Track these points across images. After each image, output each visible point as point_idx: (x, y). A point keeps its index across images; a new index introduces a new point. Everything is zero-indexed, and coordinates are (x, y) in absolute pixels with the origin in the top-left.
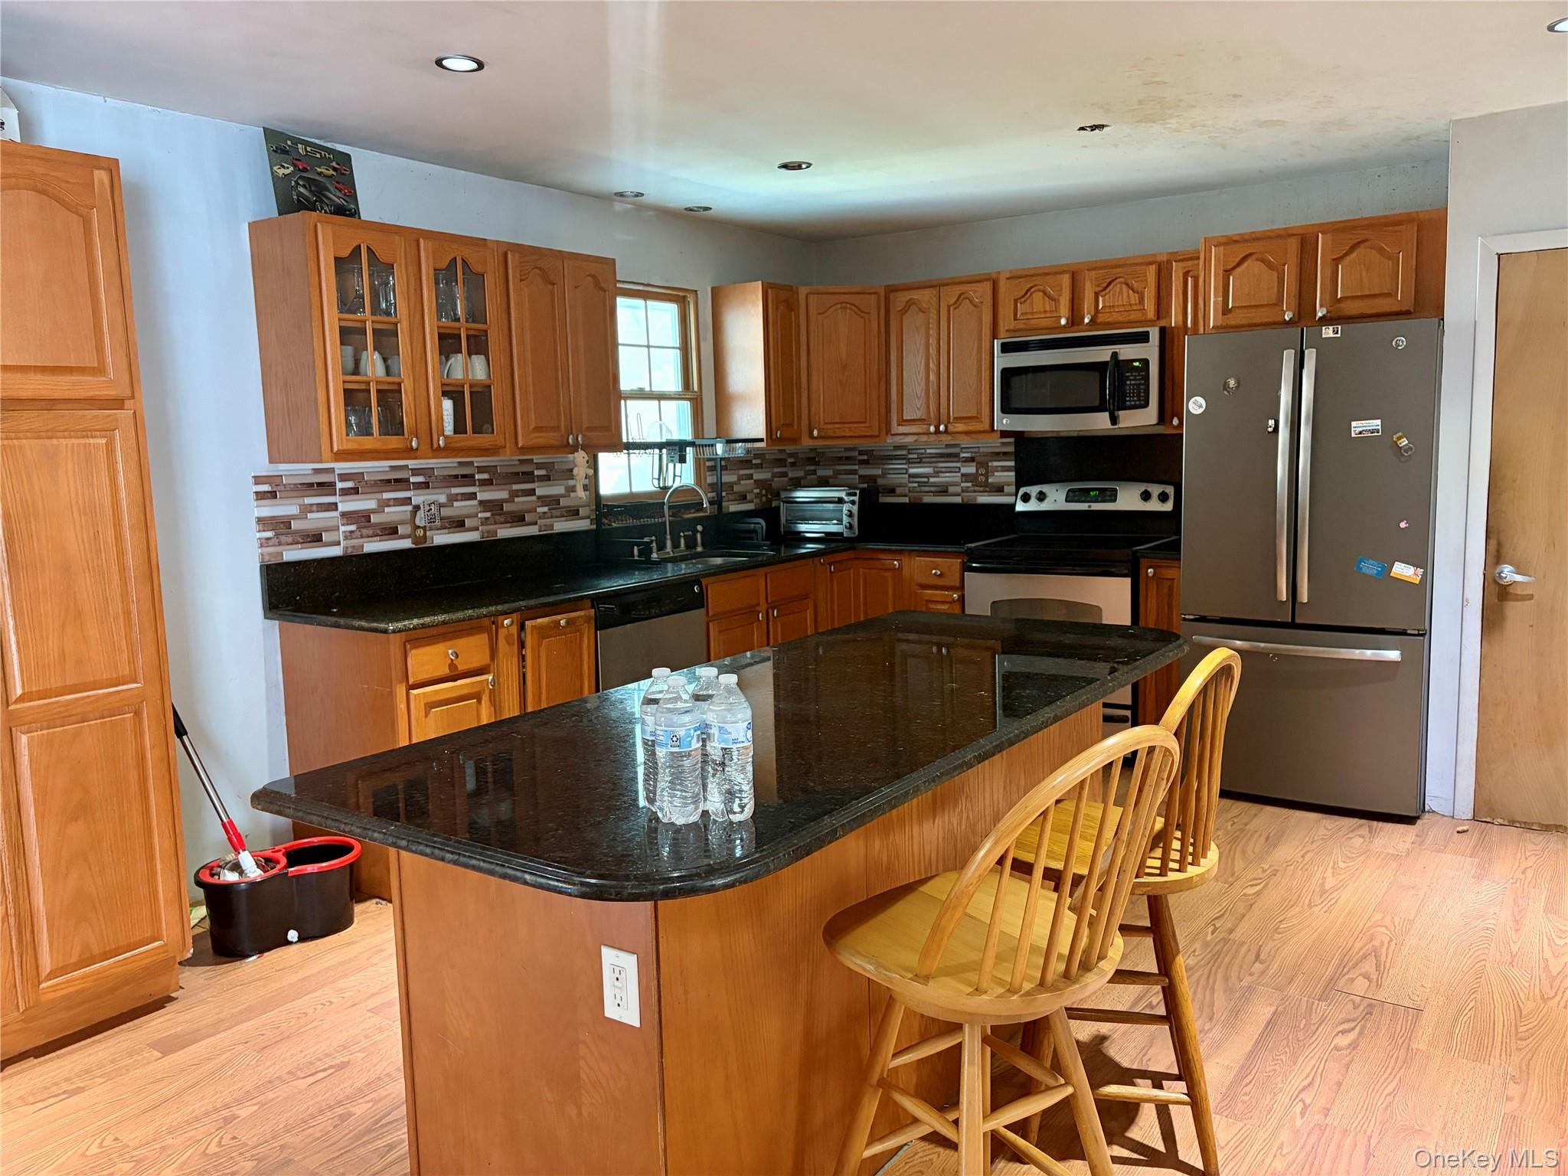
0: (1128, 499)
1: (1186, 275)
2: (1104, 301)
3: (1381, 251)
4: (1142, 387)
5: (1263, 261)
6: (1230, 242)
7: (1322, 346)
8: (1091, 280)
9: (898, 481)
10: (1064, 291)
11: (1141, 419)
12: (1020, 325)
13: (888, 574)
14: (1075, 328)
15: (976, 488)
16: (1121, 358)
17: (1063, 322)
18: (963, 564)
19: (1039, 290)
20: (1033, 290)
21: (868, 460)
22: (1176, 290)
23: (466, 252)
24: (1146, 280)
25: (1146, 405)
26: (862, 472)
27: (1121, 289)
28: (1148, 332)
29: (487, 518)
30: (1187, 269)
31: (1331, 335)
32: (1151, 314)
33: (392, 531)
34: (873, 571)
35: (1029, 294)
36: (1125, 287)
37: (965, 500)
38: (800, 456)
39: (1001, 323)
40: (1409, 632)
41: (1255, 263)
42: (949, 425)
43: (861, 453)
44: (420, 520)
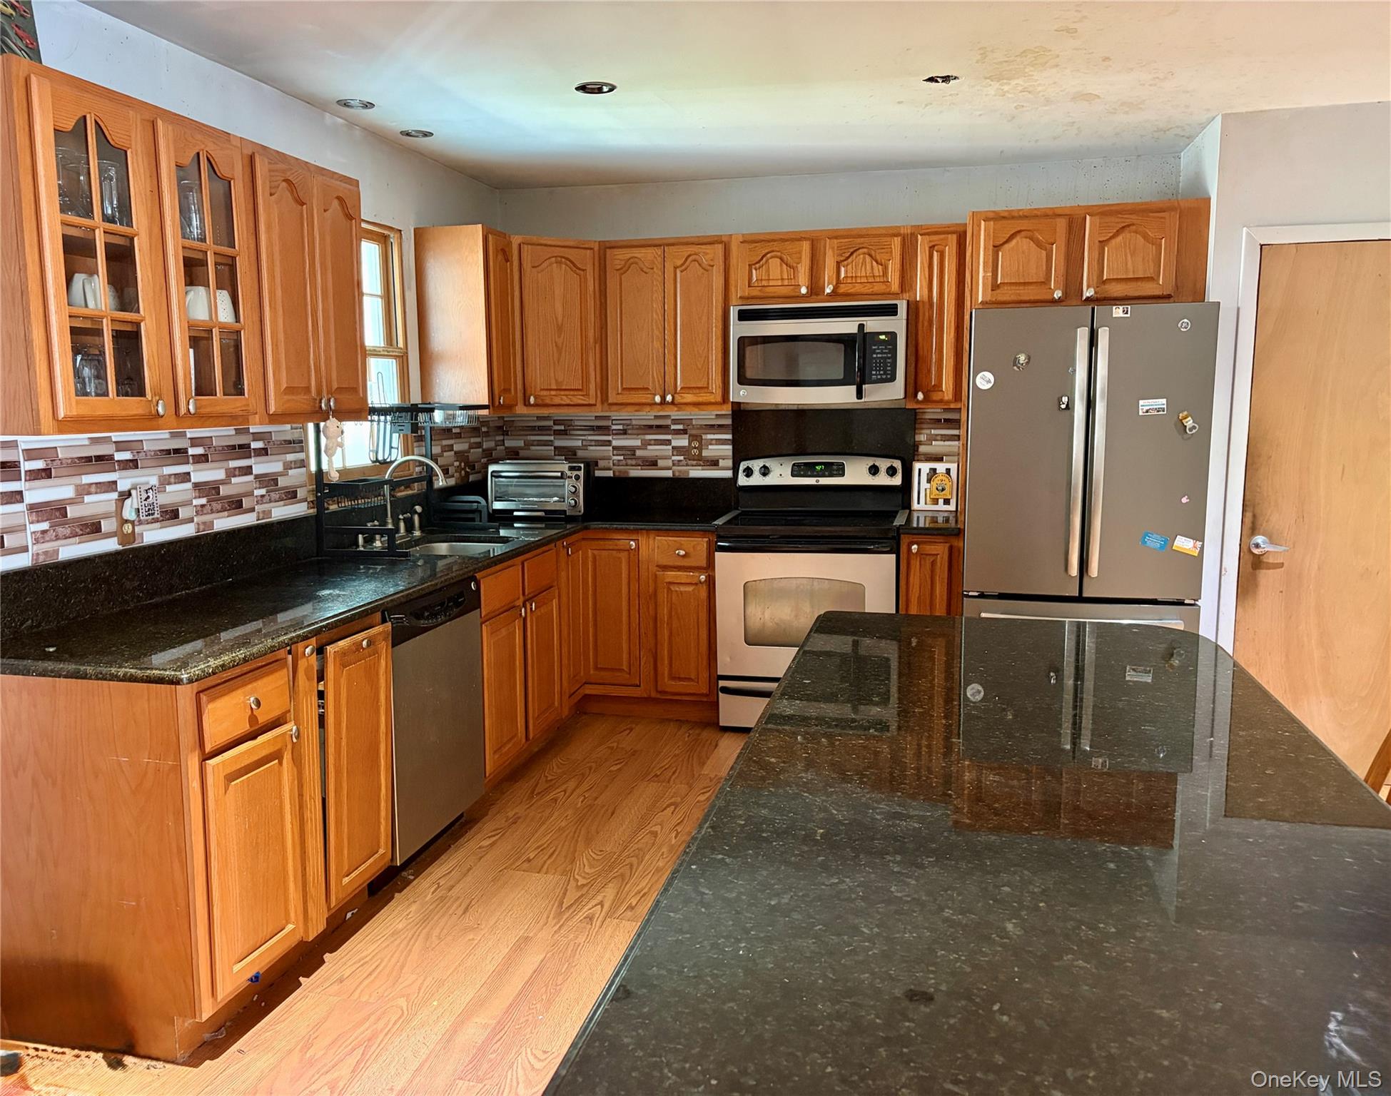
0: (856, 473)
1: (932, 248)
2: (846, 272)
3: (1145, 237)
4: (889, 361)
5: (1031, 239)
6: (997, 217)
7: (1115, 325)
8: (833, 248)
9: (601, 454)
10: (803, 257)
11: (889, 393)
12: (755, 292)
13: (624, 556)
14: (814, 297)
15: (690, 462)
16: (867, 330)
17: (804, 290)
18: (709, 543)
19: (777, 257)
20: (769, 255)
21: (565, 430)
22: (922, 263)
23: (212, 147)
24: (891, 252)
25: (893, 378)
26: (558, 443)
27: (864, 258)
28: (896, 305)
29: (203, 506)
30: (933, 244)
31: (1122, 315)
32: (895, 287)
33: (92, 528)
34: (605, 553)
35: (764, 259)
36: (868, 259)
37: (677, 474)
38: (491, 424)
39: (732, 289)
40: (1186, 602)
41: (1024, 239)
42: (676, 395)
43: (556, 422)
44: (128, 513)
